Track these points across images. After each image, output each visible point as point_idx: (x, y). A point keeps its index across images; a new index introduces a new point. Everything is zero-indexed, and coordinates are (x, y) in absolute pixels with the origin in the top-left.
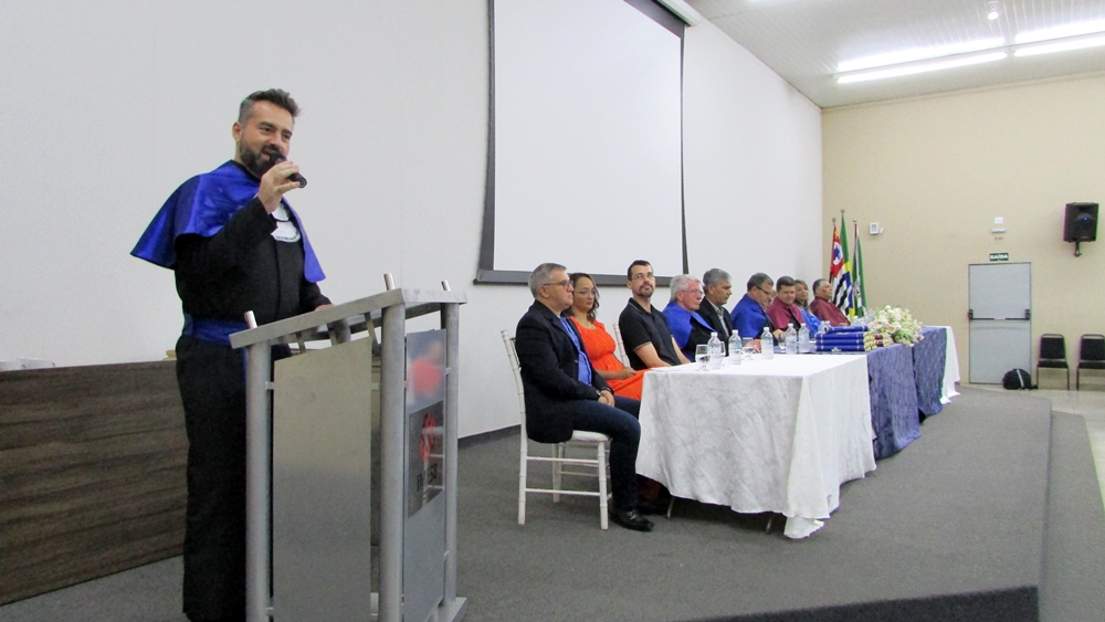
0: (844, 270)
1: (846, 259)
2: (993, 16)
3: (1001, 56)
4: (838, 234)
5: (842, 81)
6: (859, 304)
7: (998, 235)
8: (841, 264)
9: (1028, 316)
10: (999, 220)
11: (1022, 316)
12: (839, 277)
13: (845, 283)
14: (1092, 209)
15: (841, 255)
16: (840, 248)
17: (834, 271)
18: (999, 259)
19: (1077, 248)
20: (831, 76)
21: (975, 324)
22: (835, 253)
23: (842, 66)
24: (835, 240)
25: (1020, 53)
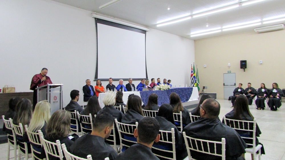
0: (194, 75)
1: (194, 73)
2: (207, 26)
3: (220, 31)
4: (193, 68)
5: (191, 36)
6: (198, 82)
7: (229, 67)
8: (193, 74)
9: (235, 85)
10: (229, 64)
11: (234, 85)
12: (193, 77)
13: (194, 78)
14: (245, 62)
15: (193, 72)
16: (193, 71)
17: (192, 75)
18: (229, 72)
19: (244, 70)
20: (189, 35)
21: (225, 86)
22: (192, 72)
23: (192, 33)
24: (192, 69)
25: (224, 30)
